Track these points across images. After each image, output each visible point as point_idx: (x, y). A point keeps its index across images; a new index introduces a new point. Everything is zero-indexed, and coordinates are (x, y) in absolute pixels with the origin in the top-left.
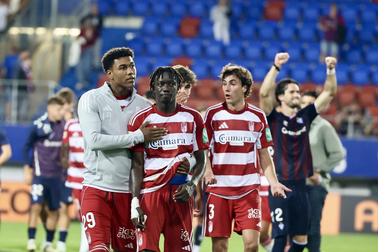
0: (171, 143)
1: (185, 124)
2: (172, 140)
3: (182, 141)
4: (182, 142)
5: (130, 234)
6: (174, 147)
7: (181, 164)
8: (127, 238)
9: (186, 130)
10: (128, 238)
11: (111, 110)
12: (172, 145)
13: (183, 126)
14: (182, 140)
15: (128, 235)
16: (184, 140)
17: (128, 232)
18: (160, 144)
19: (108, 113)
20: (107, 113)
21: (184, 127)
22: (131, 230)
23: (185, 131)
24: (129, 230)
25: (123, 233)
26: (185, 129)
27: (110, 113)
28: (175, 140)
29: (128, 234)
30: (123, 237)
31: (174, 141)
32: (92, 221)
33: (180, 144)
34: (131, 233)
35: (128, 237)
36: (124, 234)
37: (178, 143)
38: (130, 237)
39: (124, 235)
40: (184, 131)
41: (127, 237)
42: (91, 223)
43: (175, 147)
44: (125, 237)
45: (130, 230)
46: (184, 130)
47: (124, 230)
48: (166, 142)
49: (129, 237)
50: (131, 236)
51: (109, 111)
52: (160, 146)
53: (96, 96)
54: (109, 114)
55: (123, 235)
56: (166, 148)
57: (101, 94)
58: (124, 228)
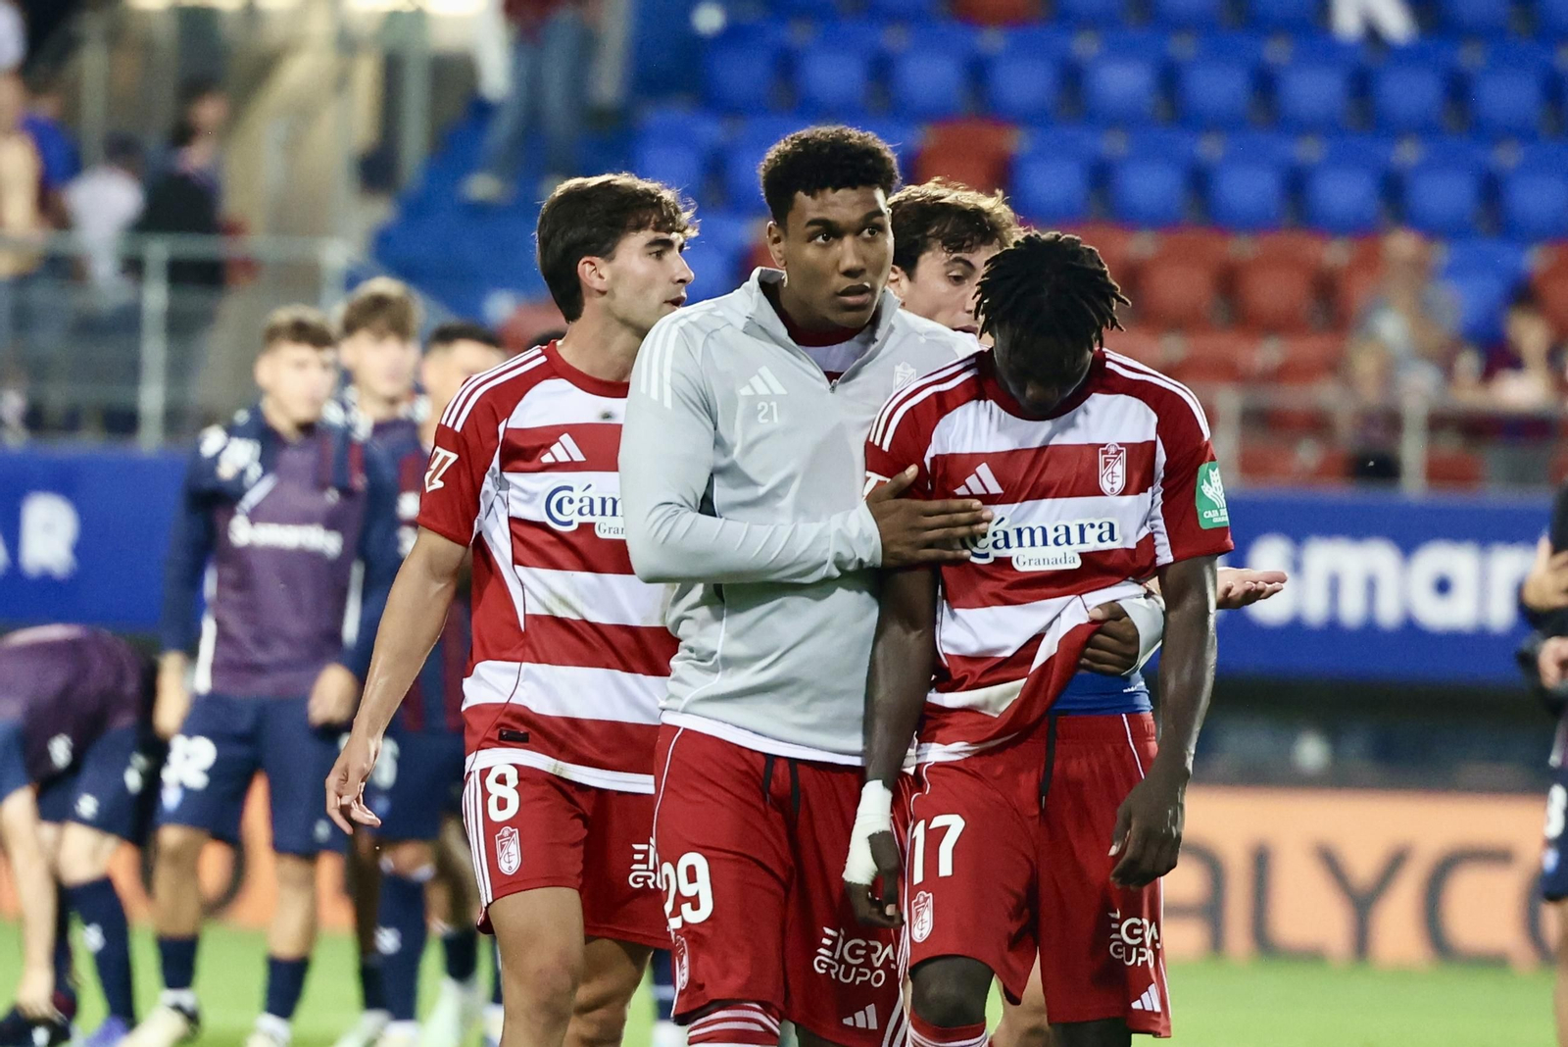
0: (1050, 540)
1: (1118, 452)
2: (1056, 530)
3: (1102, 531)
4: (1100, 539)
5: (868, 964)
6: (1063, 560)
7: (1099, 631)
8: (855, 979)
9: (1120, 483)
10: (857, 983)
11: (779, 390)
12: (1052, 551)
13: (1106, 464)
14: (1101, 527)
15: (858, 966)
16: (1112, 526)
17: (859, 952)
18: (1001, 543)
19: (763, 407)
20: (759, 407)
21: (1110, 470)
22: (872, 943)
23: (1114, 486)
24: (863, 944)
25: (837, 957)
26: (1113, 476)
27: (774, 404)
28: (1067, 529)
29: (861, 960)
30: (837, 974)
31: (1062, 530)
32: (697, 894)
33: (1092, 544)
34: (874, 957)
35: (859, 979)
36: (841, 960)
37: (1082, 541)
38: (866, 978)
39: (843, 966)
40: (1110, 486)
41: (858, 974)
42: (695, 903)
43: (1066, 558)
44: (846, 975)
45: (868, 944)
46: (1112, 483)
47: (841, 940)
48: (1026, 535)
49: (865, 974)
50: (873, 969)
51: (772, 396)
52: (1004, 553)
53: (709, 331)
54: (771, 408)
55: (837, 966)
56: (1027, 563)
57: (730, 324)
58: (842, 932)
